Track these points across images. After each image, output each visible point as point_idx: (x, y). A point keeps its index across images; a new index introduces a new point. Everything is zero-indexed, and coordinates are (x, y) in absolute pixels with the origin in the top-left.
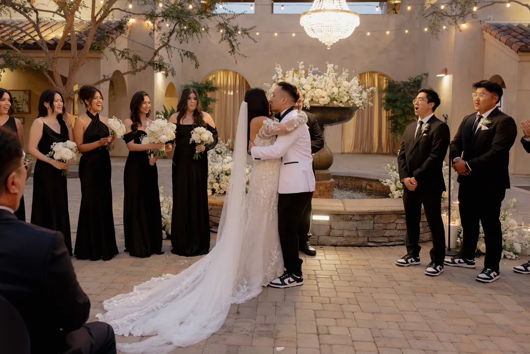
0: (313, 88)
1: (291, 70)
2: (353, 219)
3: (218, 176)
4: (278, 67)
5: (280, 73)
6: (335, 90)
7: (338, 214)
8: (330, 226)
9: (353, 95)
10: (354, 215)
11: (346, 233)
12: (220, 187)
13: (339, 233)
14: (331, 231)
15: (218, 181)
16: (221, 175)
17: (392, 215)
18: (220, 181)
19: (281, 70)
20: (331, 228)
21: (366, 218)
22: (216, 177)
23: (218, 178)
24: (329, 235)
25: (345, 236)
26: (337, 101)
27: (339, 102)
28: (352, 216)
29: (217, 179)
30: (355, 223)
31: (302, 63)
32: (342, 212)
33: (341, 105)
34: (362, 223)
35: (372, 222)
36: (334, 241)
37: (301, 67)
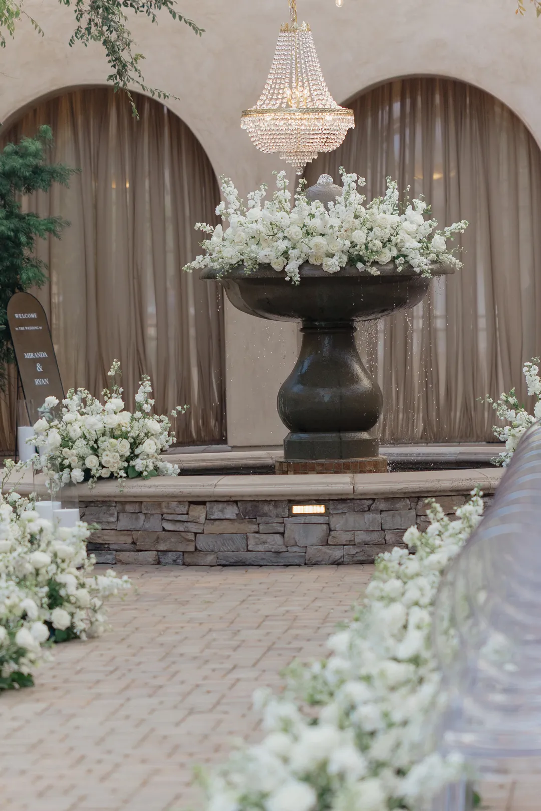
0: (308, 234)
1: (260, 190)
2: (373, 507)
3: (96, 441)
4: (227, 183)
5: (232, 198)
6: (360, 236)
7: (342, 500)
8: (328, 524)
9: (407, 245)
10: (374, 500)
11: (361, 537)
12: (100, 464)
13: (345, 537)
14: (329, 535)
15: (95, 451)
16: (102, 439)
17: (454, 498)
18: (99, 450)
19: (236, 192)
20: (330, 530)
21: (400, 505)
22: (91, 443)
23: (95, 446)
24: (327, 544)
25: (359, 543)
26: (364, 263)
27: (368, 264)
28: (370, 502)
29: (92, 448)
30: (378, 516)
31: (283, 173)
32: (347, 494)
33: (374, 271)
34: (393, 516)
35: (413, 512)
36: (337, 553)
37: (279, 184)
